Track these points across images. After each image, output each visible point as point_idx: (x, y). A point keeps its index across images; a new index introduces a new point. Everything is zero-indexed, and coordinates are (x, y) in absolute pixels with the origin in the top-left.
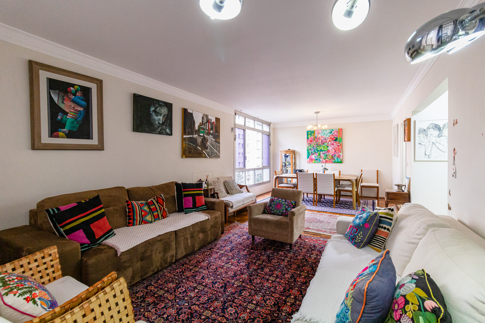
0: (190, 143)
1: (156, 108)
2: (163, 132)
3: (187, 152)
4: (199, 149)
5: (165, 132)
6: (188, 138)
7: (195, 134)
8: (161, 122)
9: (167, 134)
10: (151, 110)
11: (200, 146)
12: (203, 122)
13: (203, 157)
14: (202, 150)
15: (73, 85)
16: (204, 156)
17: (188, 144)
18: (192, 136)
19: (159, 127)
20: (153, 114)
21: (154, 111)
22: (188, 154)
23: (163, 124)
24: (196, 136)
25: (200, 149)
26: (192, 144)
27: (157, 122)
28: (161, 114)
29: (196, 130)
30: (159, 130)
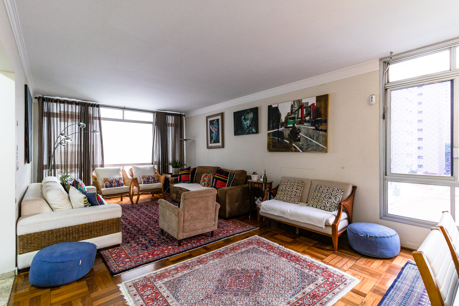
0: (275, 138)
1: (245, 116)
2: (250, 132)
3: (271, 146)
4: (286, 143)
5: (252, 132)
6: (272, 132)
7: (281, 127)
8: (248, 125)
9: (253, 133)
10: (242, 119)
11: (287, 139)
12: (292, 111)
13: (292, 151)
14: (291, 143)
15: (214, 120)
16: (294, 149)
17: (272, 138)
18: (277, 130)
19: (247, 129)
20: (244, 121)
21: (244, 119)
22: (272, 148)
23: (250, 126)
24: (283, 128)
25: (288, 142)
26: (277, 138)
27: (246, 126)
28: (248, 119)
29: (283, 123)
30: (247, 131)
